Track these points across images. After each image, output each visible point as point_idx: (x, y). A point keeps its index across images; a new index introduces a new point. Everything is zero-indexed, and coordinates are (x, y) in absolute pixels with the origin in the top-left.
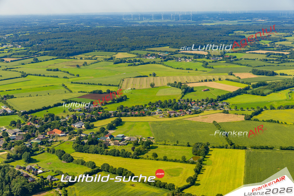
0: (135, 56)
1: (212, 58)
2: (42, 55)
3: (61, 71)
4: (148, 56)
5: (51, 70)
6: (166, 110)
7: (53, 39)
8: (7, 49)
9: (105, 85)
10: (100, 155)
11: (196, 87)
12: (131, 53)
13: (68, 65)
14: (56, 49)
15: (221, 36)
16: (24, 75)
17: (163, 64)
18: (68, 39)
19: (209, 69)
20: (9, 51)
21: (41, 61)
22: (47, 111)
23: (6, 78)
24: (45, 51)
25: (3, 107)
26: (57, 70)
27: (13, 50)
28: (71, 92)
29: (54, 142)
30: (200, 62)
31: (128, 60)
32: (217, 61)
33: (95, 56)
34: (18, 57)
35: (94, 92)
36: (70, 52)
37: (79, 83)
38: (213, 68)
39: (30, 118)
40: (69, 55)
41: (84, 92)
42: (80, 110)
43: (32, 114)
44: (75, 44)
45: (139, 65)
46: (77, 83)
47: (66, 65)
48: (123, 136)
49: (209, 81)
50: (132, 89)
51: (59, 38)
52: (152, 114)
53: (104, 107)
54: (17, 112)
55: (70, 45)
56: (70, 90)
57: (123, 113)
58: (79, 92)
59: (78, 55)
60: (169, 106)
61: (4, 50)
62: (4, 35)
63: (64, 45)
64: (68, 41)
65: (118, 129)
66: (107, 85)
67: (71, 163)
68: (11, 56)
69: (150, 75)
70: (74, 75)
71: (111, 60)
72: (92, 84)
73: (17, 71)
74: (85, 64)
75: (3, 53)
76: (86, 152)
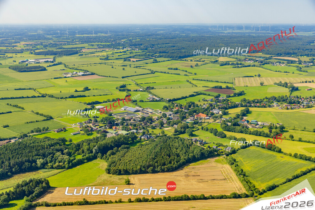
0: (235, 60)
1: (304, 64)
2: (159, 57)
3: (180, 70)
4: (246, 60)
5: (172, 69)
6: (282, 104)
7: (162, 44)
8: (128, 52)
9: (221, 82)
10: (244, 134)
11: (300, 87)
12: (231, 57)
13: (183, 66)
14: (168, 52)
15: (304, 45)
16: (153, 72)
17: (262, 67)
18: (174, 45)
19: (303, 73)
20: (131, 53)
21: (160, 62)
22: (186, 100)
23: (140, 74)
24: (160, 54)
25: (150, 96)
26: (177, 69)
27: (133, 52)
28: (197, 86)
29: (202, 122)
30: (294, 66)
31: (232, 63)
32: (309, 66)
33: (202, 59)
34: (140, 58)
35: (216, 87)
36: (181, 55)
37: (199, 80)
38: (307, 71)
39: (176, 105)
40: (180, 58)
41: (207, 87)
42: (212, 100)
43: (176, 102)
44: (181, 49)
45: (242, 67)
46: (197, 80)
47: (182, 66)
48: (256, 122)
49: (309, 82)
50: (245, 86)
51: (166, 44)
52: (272, 106)
53: (229, 99)
54: (163, 100)
55: (178, 50)
56: (195, 85)
57: (248, 105)
58: (203, 87)
59: (187, 57)
60: (284, 101)
61: (126, 52)
62: (120, 40)
63: (174, 50)
64: (174, 46)
65: (249, 116)
66: (223, 82)
67: (224, 139)
68: (135, 57)
69: (256, 76)
70: (192, 74)
71: (216, 63)
72: (210, 81)
73: (146, 69)
74: (197, 65)
75: (127, 54)
76: (232, 132)
